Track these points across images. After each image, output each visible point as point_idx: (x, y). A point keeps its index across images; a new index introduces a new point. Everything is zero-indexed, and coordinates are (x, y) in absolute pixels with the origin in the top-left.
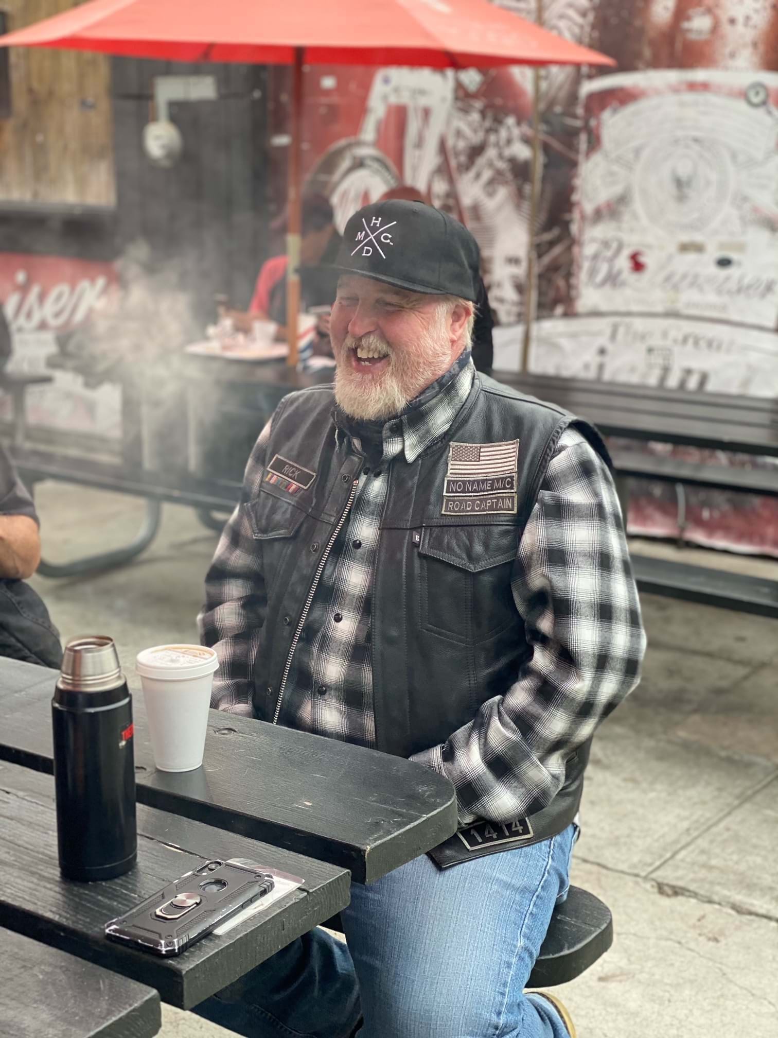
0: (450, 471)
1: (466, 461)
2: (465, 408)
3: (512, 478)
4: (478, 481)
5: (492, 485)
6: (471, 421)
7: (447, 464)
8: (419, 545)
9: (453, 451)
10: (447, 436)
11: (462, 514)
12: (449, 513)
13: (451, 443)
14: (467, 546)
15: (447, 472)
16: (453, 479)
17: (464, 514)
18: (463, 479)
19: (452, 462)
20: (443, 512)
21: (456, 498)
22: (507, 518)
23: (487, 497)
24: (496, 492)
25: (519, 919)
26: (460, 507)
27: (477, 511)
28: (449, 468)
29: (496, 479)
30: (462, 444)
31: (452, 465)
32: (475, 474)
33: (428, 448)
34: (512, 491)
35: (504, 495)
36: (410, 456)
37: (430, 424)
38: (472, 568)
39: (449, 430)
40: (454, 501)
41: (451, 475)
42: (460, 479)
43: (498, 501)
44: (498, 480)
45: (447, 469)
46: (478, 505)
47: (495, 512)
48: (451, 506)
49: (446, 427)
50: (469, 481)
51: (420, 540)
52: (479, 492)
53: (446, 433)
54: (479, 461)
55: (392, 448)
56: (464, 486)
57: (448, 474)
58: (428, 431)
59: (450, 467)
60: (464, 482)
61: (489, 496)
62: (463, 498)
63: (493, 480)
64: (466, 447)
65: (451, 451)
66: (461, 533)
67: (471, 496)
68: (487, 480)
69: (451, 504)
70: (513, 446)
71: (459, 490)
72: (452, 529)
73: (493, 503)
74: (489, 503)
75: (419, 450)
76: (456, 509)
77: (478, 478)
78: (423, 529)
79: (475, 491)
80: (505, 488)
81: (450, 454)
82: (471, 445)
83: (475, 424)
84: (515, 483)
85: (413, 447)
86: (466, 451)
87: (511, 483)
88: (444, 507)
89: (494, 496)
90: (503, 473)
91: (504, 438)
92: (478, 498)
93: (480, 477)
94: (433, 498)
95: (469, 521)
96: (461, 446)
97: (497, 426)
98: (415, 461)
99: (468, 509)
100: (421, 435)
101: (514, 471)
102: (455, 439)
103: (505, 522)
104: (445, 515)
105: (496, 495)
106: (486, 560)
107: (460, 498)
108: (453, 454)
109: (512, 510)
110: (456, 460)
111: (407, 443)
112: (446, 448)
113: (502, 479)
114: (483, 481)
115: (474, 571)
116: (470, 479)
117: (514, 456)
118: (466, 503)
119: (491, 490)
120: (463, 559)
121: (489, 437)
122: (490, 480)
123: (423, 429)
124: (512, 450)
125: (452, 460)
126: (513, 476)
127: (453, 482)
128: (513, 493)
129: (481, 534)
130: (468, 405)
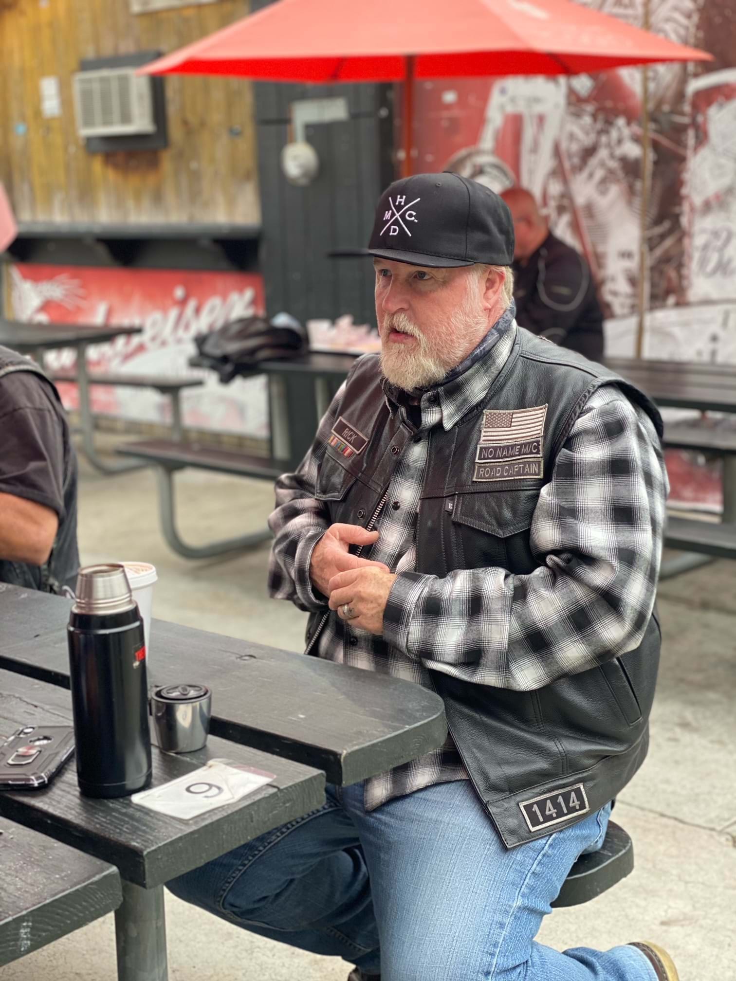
0: (482, 438)
1: (498, 427)
2: (501, 376)
3: (538, 442)
4: (508, 447)
5: (520, 449)
6: (506, 389)
7: (481, 431)
8: (452, 512)
9: (486, 419)
10: (482, 405)
11: (491, 480)
12: (479, 480)
13: (484, 411)
14: (496, 511)
15: (480, 440)
16: (485, 445)
17: (494, 480)
18: (494, 445)
19: (485, 430)
20: (474, 479)
21: (487, 465)
22: (532, 483)
23: (515, 462)
24: (523, 457)
25: (519, 879)
26: (490, 474)
27: (505, 477)
28: (482, 436)
29: (524, 444)
30: (495, 411)
31: (485, 432)
32: (506, 440)
33: (466, 415)
34: (539, 456)
35: (531, 460)
36: (448, 425)
37: (467, 393)
38: (501, 534)
39: (485, 398)
40: (485, 468)
41: (483, 442)
42: (492, 445)
43: (525, 466)
44: (525, 444)
45: (480, 437)
46: (507, 471)
47: (522, 477)
48: (482, 473)
49: (482, 395)
50: (500, 447)
51: (453, 507)
52: (508, 457)
53: (482, 401)
54: (510, 427)
55: (430, 418)
56: (496, 452)
57: (481, 441)
58: (465, 401)
59: (483, 434)
60: (495, 449)
61: (517, 461)
62: (493, 464)
63: (521, 445)
64: (500, 414)
65: (484, 419)
66: (491, 499)
67: (501, 462)
68: (516, 445)
69: (482, 471)
70: (541, 411)
71: (490, 457)
72: (483, 495)
73: (520, 467)
74: (516, 468)
75: (457, 418)
76: (487, 476)
77: (508, 444)
78: (456, 497)
79: (505, 457)
80: (531, 453)
81: (484, 422)
82: (504, 411)
83: (509, 392)
84: (541, 448)
85: (451, 416)
86: (499, 417)
87: (537, 447)
88: (475, 474)
89: (521, 461)
90: (530, 438)
91: (536, 403)
92: (507, 463)
93: (511, 442)
94: (466, 465)
95: (498, 487)
96: (495, 413)
97: (531, 393)
98: (452, 428)
99: (498, 475)
100: (459, 405)
101: (540, 435)
102: (489, 406)
103: (529, 486)
104: (476, 482)
105: (523, 460)
106: (515, 525)
107: (491, 464)
108: (486, 422)
109: (539, 474)
110: (489, 427)
111: (445, 413)
112: (480, 416)
113: (529, 443)
114: (513, 446)
115: (503, 537)
116: (501, 445)
117: (541, 421)
118: (496, 469)
119: (519, 455)
120: (491, 524)
121: (522, 404)
122: (518, 445)
123: (460, 399)
124: (541, 415)
125: (485, 428)
126: (539, 441)
127: (485, 448)
128: (539, 457)
129: (509, 500)
130: (504, 373)
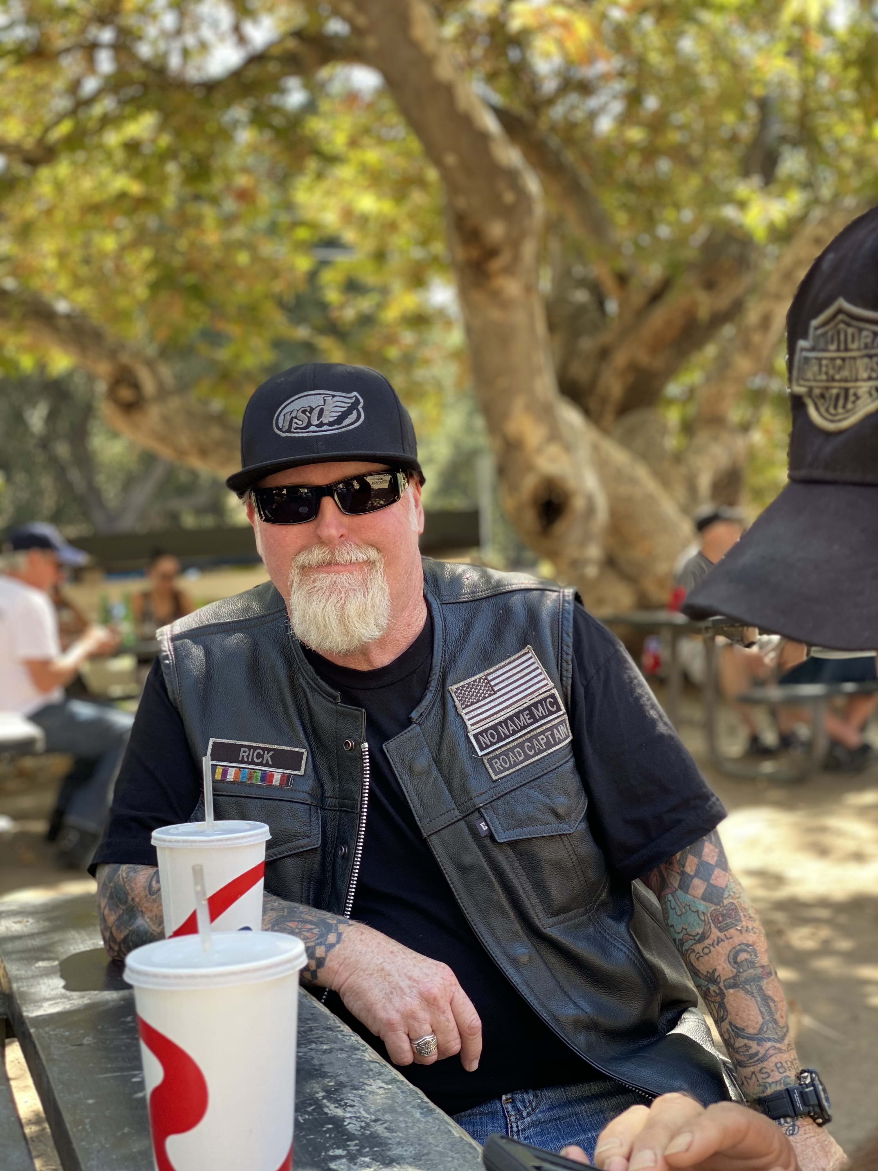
5: (532, 715)
7: (461, 717)
11: (517, 768)
14: (548, 805)
15: (466, 726)
20: (494, 778)
21: (497, 752)
23: (531, 734)
28: (466, 721)
29: (532, 705)
30: (462, 684)
31: (466, 714)
32: (500, 711)
40: (498, 757)
41: (473, 728)
42: (487, 726)
43: (552, 732)
44: (535, 705)
46: (531, 748)
48: (498, 764)
50: (500, 723)
52: (520, 731)
54: (495, 693)
56: (498, 731)
57: (469, 727)
59: (466, 718)
60: (494, 727)
61: (538, 731)
64: (469, 684)
65: (455, 699)
66: (532, 792)
68: (521, 712)
70: (528, 656)
71: (494, 741)
74: (543, 739)
76: (507, 766)
79: (515, 732)
81: (457, 702)
82: (473, 679)
84: (560, 701)
86: (472, 688)
87: (556, 702)
89: (544, 728)
90: (536, 694)
92: (524, 738)
93: (510, 712)
94: (470, 765)
96: (463, 686)
101: (549, 685)
104: (498, 780)
105: (546, 726)
106: (576, 810)
107: (503, 749)
108: (460, 701)
110: (467, 706)
112: (448, 697)
113: (540, 702)
114: (517, 715)
116: (499, 720)
117: (537, 668)
118: (513, 752)
119: (535, 721)
120: (553, 823)
122: (524, 710)
124: (530, 662)
125: (463, 709)
126: (553, 694)
127: (480, 733)
128: (563, 714)
